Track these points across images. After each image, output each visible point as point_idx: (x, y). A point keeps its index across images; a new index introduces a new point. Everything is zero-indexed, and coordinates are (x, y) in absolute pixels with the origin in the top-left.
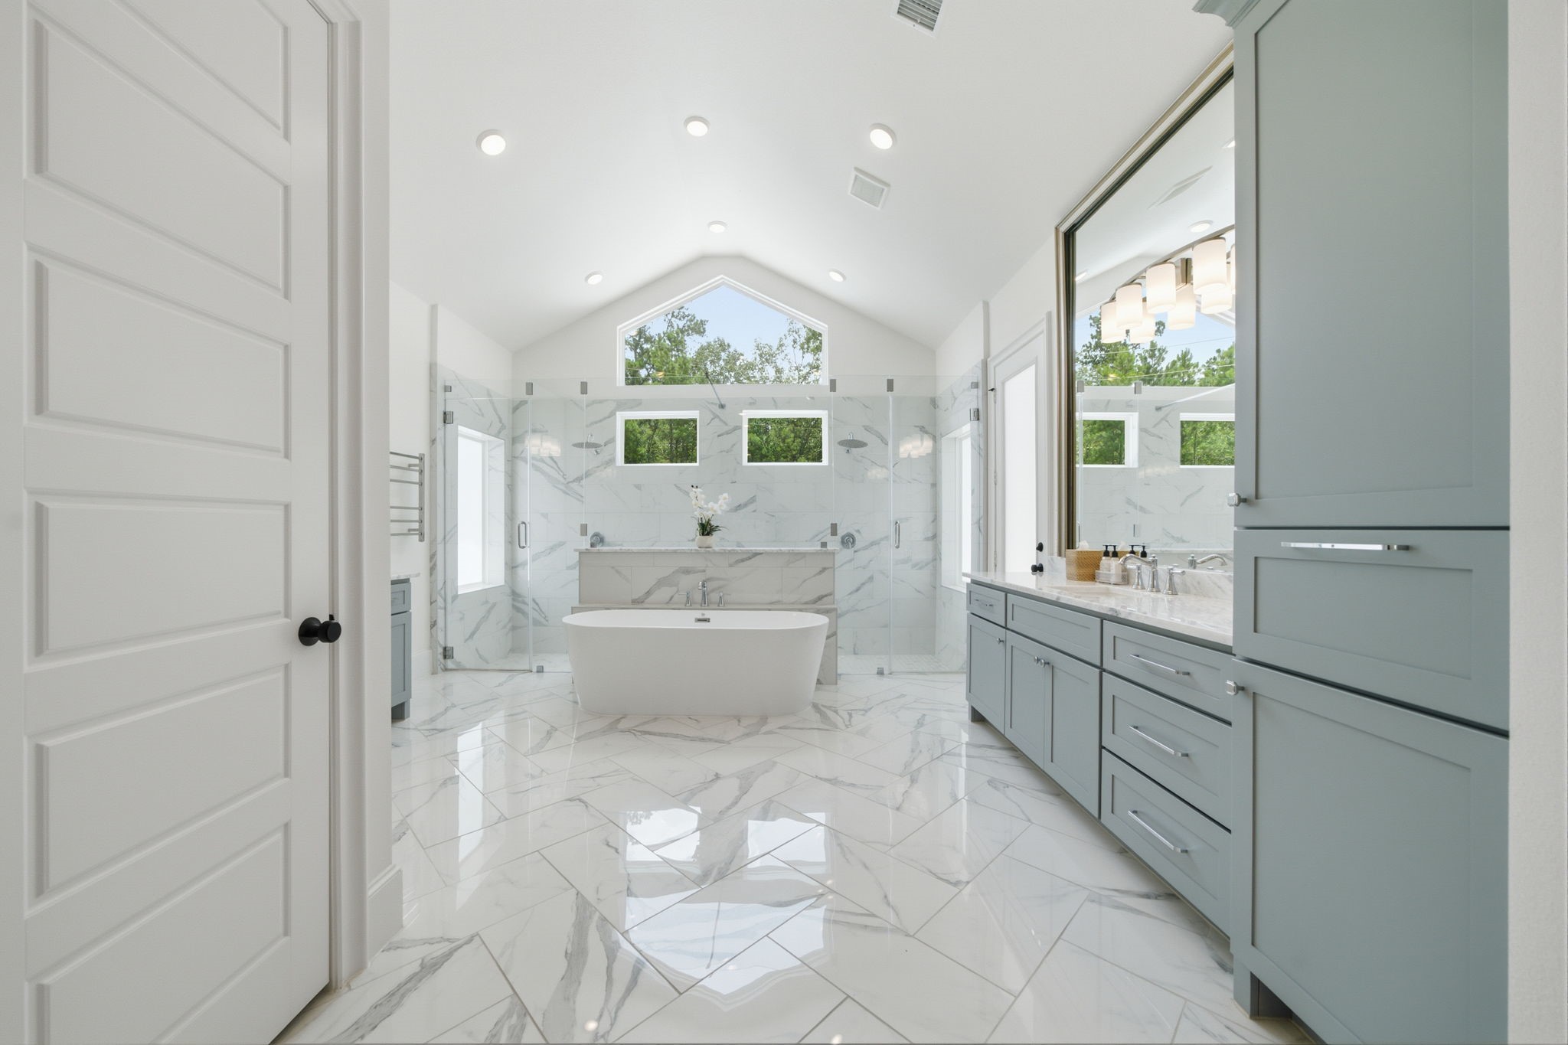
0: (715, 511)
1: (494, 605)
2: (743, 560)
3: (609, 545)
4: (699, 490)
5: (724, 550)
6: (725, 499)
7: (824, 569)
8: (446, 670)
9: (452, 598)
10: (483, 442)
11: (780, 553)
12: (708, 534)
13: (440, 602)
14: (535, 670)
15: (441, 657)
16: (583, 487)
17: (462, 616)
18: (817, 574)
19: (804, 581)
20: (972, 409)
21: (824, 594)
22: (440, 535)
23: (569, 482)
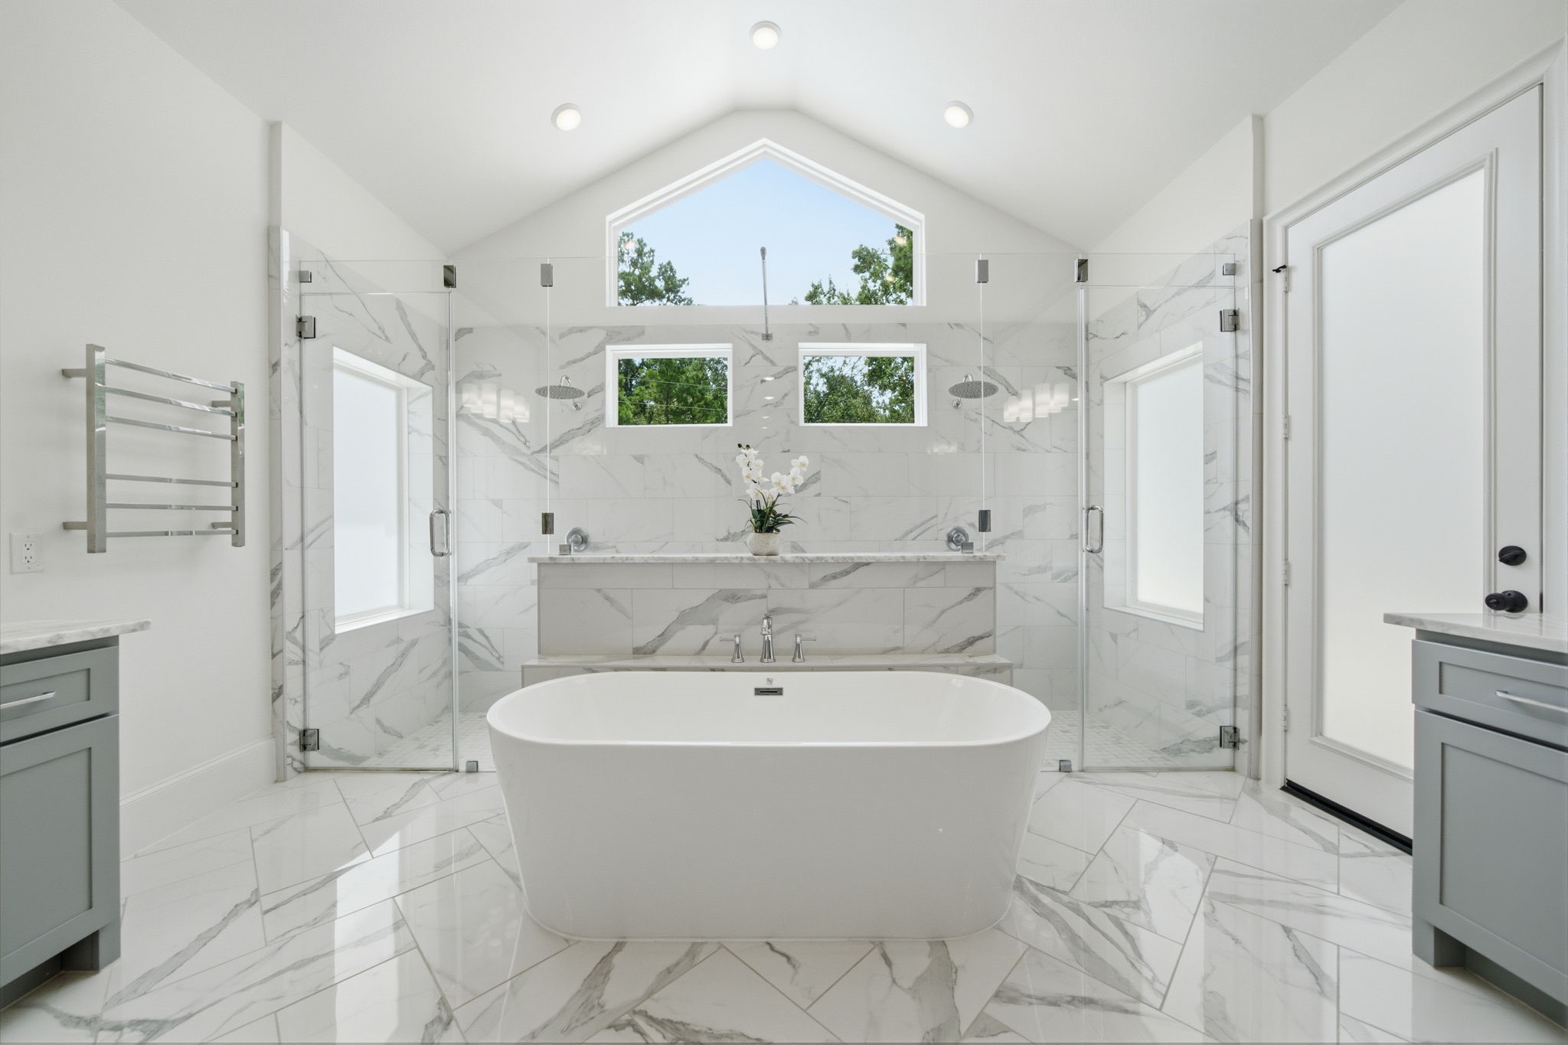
0: (783, 488)
1: (414, 643)
2: (834, 577)
3: (596, 548)
4: (752, 452)
5: (803, 558)
6: (803, 465)
7: (978, 590)
8: (307, 769)
9: (321, 642)
10: (398, 390)
11: (904, 563)
12: (770, 530)
13: (291, 651)
14: (463, 768)
15: (294, 751)
16: (557, 460)
17: (342, 670)
18: (965, 598)
19: (943, 612)
20: (1221, 312)
21: (974, 637)
22: (291, 534)
23: (534, 453)
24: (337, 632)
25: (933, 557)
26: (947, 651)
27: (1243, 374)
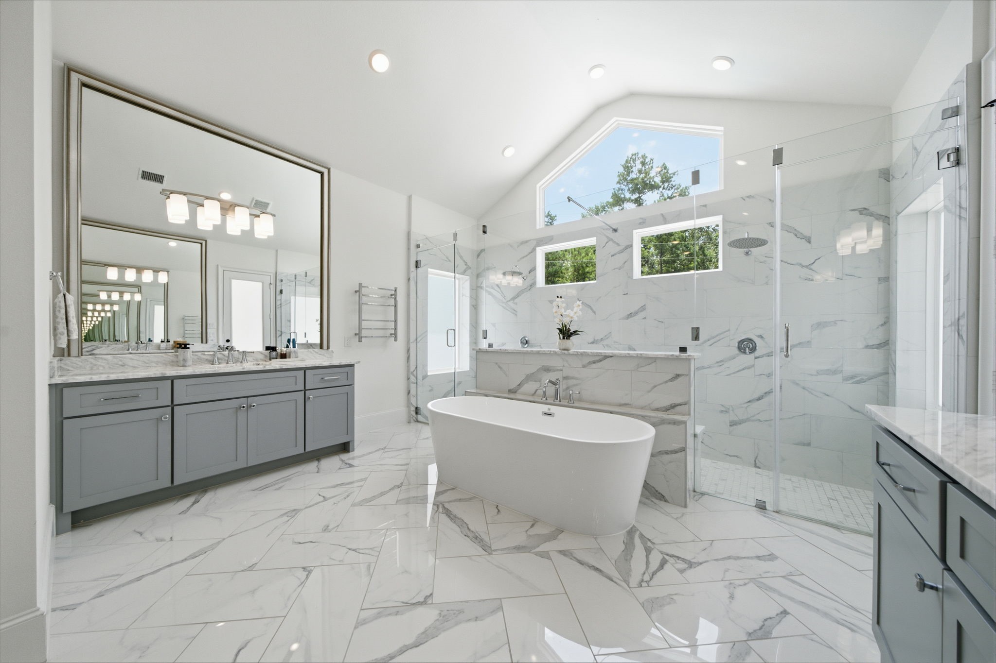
1: (460, 383)
2: (594, 362)
3: (532, 346)
5: (577, 352)
7: (678, 376)
8: (417, 421)
9: (423, 377)
10: (455, 279)
11: (630, 357)
12: (567, 338)
13: (413, 379)
15: (414, 413)
16: (516, 304)
17: (430, 388)
18: (669, 380)
19: (655, 386)
20: (938, 153)
21: (675, 404)
22: (413, 338)
23: (508, 301)
24: (429, 374)
25: (646, 354)
26: (657, 410)
27: (964, 205)
